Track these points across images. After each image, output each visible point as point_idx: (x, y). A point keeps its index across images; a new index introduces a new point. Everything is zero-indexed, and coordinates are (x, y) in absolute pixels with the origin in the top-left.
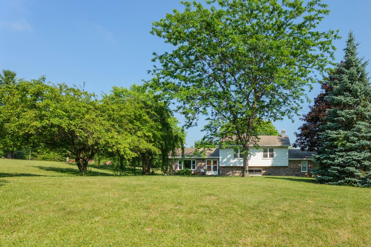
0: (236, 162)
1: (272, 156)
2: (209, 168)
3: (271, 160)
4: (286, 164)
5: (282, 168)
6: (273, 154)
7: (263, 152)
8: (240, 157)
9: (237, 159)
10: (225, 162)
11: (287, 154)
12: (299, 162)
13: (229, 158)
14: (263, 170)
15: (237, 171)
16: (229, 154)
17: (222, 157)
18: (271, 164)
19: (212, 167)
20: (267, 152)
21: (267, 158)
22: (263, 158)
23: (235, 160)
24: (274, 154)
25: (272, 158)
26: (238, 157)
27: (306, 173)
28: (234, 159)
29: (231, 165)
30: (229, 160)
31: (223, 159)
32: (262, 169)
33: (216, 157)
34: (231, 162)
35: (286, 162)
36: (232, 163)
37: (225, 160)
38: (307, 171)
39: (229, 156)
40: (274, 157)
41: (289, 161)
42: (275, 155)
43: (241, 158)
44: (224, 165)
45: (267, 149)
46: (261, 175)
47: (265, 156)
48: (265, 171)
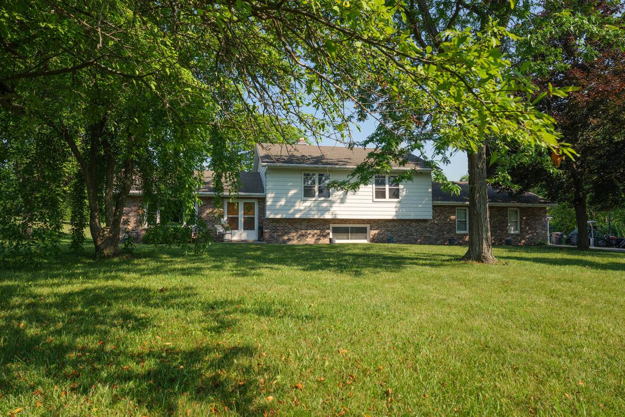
0: (310, 209)
1: (395, 194)
2: (233, 224)
3: (394, 205)
4: (428, 214)
5: (414, 224)
6: (398, 190)
7: (374, 185)
8: (319, 196)
9: (314, 199)
10: (283, 209)
11: (430, 190)
12: (451, 210)
13: (291, 197)
14: (371, 229)
15: (309, 232)
16: (293, 187)
17: (273, 195)
18: (394, 213)
19: (241, 220)
20: (383, 183)
21: (384, 197)
22: (375, 200)
23: (308, 204)
24: (401, 191)
25: (396, 200)
26: (314, 196)
27: (466, 235)
28: (305, 201)
29: (297, 216)
30: (291, 202)
31: (276, 199)
32: (368, 226)
33: (257, 194)
34: (297, 208)
35: (428, 209)
36: (300, 211)
37: (282, 202)
38: (467, 232)
39: (292, 192)
40: (400, 198)
41: (434, 207)
42: (403, 193)
43: (322, 199)
44: (279, 216)
45: (384, 177)
46: (365, 241)
47: (380, 194)
48: (376, 232)
